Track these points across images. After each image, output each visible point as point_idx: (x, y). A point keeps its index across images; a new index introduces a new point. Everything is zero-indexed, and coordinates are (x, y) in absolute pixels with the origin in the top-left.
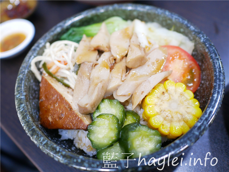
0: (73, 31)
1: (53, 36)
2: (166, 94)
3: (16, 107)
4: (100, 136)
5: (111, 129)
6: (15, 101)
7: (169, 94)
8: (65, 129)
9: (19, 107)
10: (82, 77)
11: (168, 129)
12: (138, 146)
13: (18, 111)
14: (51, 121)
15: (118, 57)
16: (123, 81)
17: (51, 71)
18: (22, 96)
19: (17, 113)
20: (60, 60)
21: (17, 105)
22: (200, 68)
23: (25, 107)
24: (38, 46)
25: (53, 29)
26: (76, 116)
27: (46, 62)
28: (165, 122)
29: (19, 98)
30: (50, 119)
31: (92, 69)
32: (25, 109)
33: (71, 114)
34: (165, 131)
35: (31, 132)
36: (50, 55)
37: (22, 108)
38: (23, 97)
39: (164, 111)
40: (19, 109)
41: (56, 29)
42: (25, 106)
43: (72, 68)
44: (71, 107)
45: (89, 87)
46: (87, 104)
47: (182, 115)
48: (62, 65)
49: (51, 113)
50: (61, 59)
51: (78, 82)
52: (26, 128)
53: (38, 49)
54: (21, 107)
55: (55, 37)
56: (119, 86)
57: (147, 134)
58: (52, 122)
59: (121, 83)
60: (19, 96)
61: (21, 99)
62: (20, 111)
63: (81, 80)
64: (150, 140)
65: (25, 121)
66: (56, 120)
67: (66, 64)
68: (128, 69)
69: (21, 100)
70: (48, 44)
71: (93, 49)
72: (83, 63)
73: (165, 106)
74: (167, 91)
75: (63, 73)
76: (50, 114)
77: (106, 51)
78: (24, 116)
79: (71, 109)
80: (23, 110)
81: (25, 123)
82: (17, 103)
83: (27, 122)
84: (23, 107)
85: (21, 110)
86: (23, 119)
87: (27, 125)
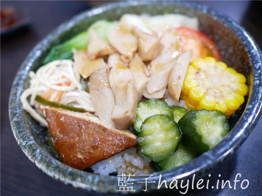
0: (57, 50)
1: (34, 63)
2: (201, 73)
3: (30, 157)
4: (158, 144)
5: (167, 130)
6: (24, 151)
7: (204, 72)
8: (108, 158)
9: (34, 156)
10: (100, 89)
11: (225, 105)
12: (207, 135)
13: (34, 161)
14: (82, 158)
15: (130, 54)
16: (149, 77)
17: (52, 100)
18: (30, 141)
19: (34, 164)
20: (59, 82)
21: (30, 154)
22: (214, 41)
23: (42, 152)
24: (20, 79)
25: (31, 54)
26: (116, 134)
27: (39, 94)
28: (217, 100)
29: (27, 145)
30: (80, 156)
31: (108, 76)
32: (44, 155)
33: (108, 135)
34: (223, 108)
35: (70, 177)
36: (40, 84)
37: (39, 155)
38: (32, 142)
39: (210, 89)
40: (34, 158)
41: (34, 54)
42: (40, 151)
43: (80, 86)
44: (105, 128)
45: (114, 96)
46: (127, 112)
47: (228, 86)
48: (64, 88)
49: (78, 148)
50: (61, 81)
51: (97, 98)
52: (59, 175)
53: (21, 82)
54: (37, 154)
55: (37, 64)
56: (147, 83)
57: (210, 117)
58: (84, 158)
59: (148, 79)
60: (27, 143)
61: (31, 145)
62: (38, 160)
63: (99, 93)
64: (215, 123)
65: (53, 167)
66: (90, 153)
67: (68, 84)
68: (147, 63)
69: (32, 147)
70: (32, 74)
71: (94, 57)
72: (93, 73)
73: (208, 84)
74: (199, 69)
75: (69, 97)
76: (78, 150)
77: (111, 54)
78: (48, 163)
79: (105, 129)
80: (42, 157)
81: (54, 170)
82: (28, 152)
83: (57, 168)
84: (40, 153)
85: (39, 158)
86: (49, 167)
87: (59, 171)
